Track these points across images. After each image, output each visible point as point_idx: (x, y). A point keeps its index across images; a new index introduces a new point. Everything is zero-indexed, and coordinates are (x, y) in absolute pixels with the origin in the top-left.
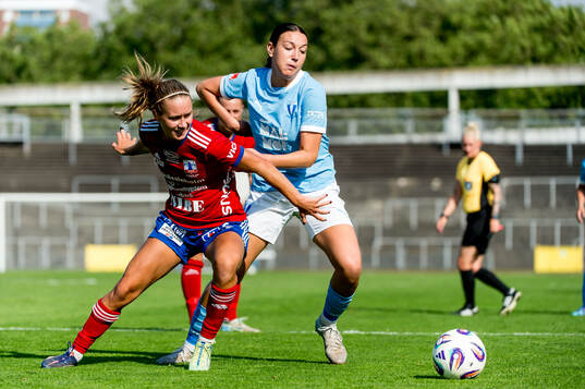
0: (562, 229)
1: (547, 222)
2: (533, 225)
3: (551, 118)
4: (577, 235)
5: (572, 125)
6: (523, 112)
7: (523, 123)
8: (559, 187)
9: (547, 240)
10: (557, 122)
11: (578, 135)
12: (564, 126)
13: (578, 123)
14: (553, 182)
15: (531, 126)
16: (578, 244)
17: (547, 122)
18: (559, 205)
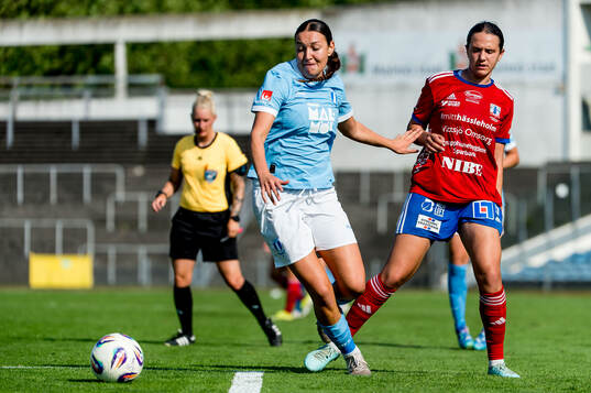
0: (66, 231)
1: (45, 223)
2: (27, 226)
3: (53, 86)
4: (84, 239)
5: (79, 97)
6: (15, 79)
7: (16, 93)
8: (60, 177)
9: (45, 247)
10: (58, 92)
11: (87, 109)
12: (69, 97)
13: (88, 93)
14: (53, 170)
15: (24, 98)
16: (85, 253)
17: (46, 92)
18: (60, 201)
